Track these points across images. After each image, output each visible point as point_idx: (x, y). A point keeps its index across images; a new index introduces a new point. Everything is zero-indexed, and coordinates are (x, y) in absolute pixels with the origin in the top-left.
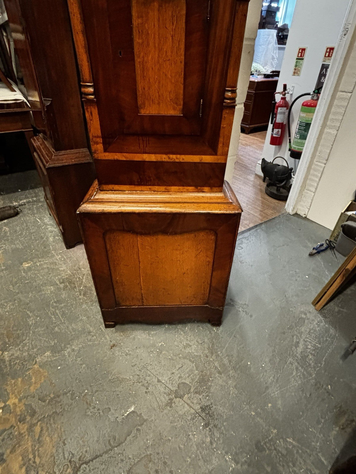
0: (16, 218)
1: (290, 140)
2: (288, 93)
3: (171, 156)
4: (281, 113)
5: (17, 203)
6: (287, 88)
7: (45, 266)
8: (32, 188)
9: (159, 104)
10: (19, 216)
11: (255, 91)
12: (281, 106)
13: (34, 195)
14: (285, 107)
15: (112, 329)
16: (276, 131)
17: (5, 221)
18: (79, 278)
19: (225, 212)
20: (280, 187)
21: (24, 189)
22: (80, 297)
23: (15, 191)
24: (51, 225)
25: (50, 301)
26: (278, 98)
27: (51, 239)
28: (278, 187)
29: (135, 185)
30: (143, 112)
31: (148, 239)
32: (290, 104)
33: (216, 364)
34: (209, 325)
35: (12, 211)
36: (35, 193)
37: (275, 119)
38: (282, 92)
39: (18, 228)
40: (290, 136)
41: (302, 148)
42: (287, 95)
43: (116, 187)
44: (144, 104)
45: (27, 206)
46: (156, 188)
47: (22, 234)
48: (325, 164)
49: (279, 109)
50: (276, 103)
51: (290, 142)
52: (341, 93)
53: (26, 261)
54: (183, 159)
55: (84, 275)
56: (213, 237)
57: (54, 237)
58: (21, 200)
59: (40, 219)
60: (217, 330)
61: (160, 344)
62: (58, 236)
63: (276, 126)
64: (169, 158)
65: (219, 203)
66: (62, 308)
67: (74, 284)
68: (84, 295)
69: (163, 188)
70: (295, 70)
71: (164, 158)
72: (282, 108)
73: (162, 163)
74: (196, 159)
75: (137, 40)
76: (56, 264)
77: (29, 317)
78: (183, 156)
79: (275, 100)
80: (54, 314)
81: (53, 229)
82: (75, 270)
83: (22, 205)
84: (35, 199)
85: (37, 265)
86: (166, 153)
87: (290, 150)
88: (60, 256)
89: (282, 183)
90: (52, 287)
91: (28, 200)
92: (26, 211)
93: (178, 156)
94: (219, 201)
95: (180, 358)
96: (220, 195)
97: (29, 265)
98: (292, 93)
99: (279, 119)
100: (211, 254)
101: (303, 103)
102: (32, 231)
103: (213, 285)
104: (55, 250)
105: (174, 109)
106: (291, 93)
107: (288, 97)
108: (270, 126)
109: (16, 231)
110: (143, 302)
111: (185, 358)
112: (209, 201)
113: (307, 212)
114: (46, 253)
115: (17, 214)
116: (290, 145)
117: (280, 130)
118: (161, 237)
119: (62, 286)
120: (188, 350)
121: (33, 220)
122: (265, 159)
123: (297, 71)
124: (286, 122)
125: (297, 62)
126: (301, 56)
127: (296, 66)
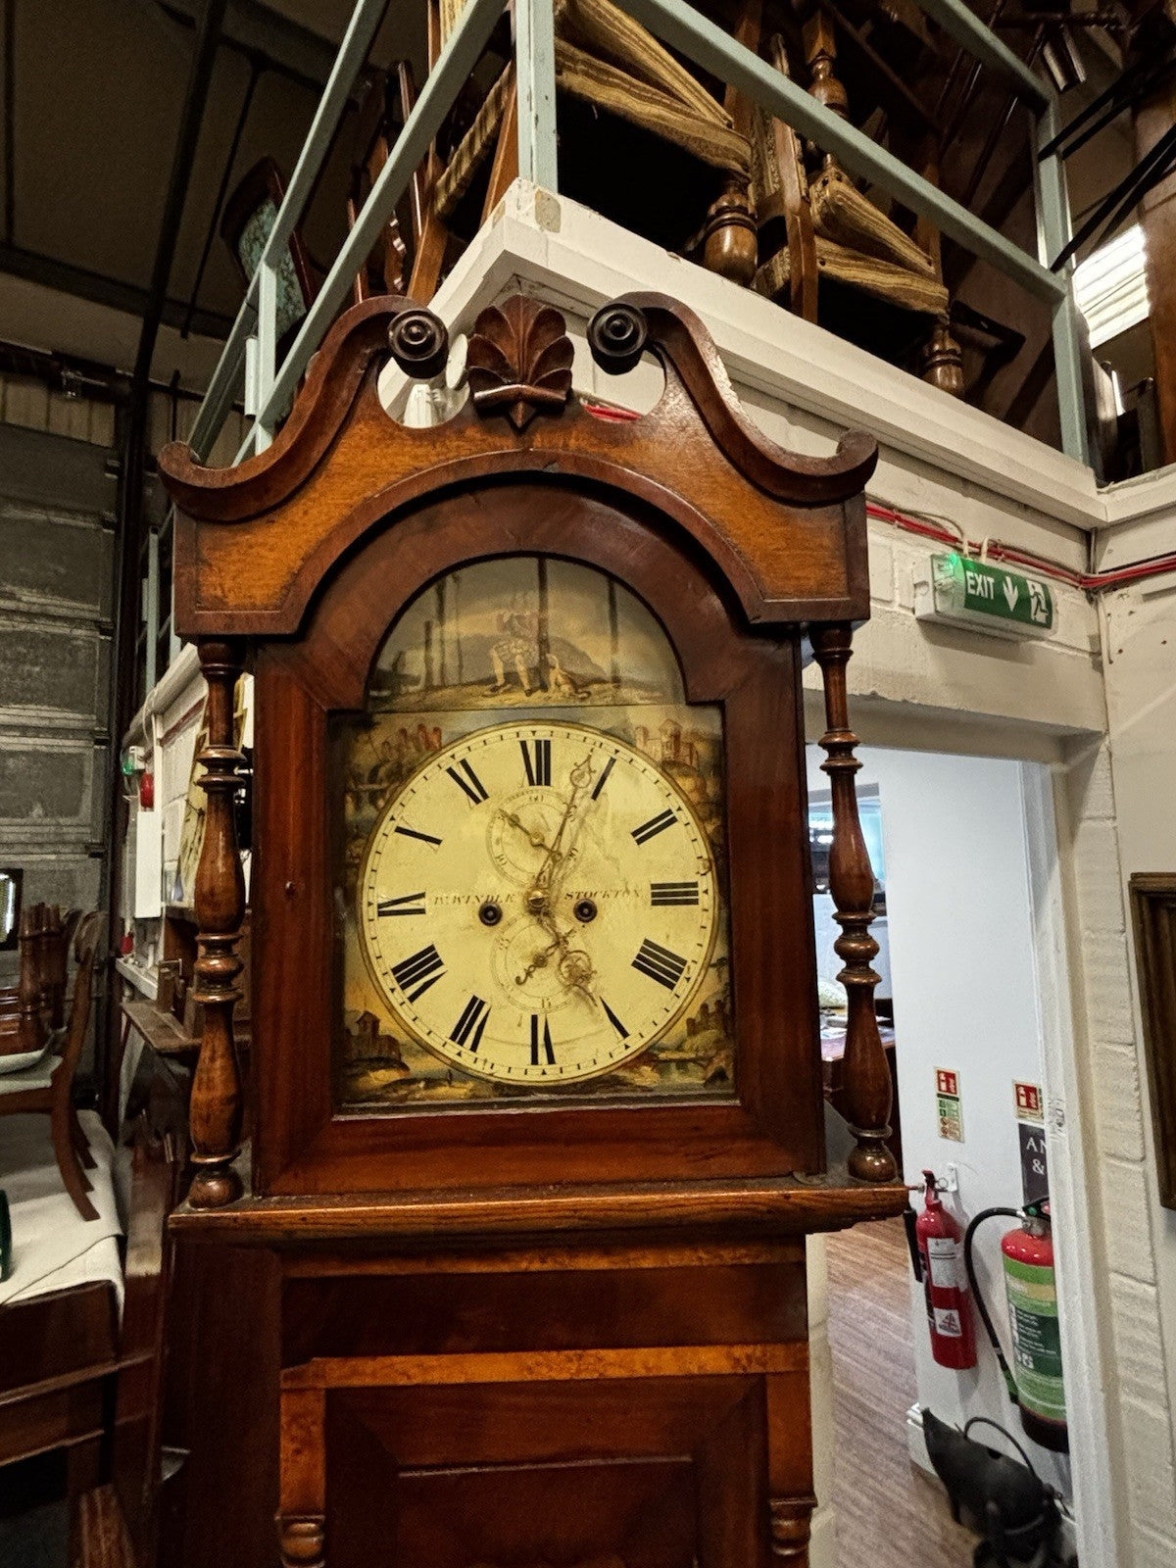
1: (1001, 1358)
2: (943, 1190)
4: (940, 1256)
6: (938, 1178)
12: (936, 1232)
14: (948, 1235)
16: (941, 1314)
26: (918, 1203)
32: (966, 1224)
38: (924, 1188)
40: (996, 1343)
41: (1056, 1407)
49: (932, 1241)
50: (916, 1216)
51: (1005, 1367)
63: (937, 1297)
70: (943, 1122)
72: (939, 1240)
87: (1014, 1400)
98: (955, 1189)
99: (941, 1273)
101: (1003, 1242)
106: (952, 1188)
116: (1009, 1378)
122: (933, 1412)
123: (949, 1128)
124: (963, 1285)
125: (941, 1104)
126: (948, 1090)
127: (943, 1113)
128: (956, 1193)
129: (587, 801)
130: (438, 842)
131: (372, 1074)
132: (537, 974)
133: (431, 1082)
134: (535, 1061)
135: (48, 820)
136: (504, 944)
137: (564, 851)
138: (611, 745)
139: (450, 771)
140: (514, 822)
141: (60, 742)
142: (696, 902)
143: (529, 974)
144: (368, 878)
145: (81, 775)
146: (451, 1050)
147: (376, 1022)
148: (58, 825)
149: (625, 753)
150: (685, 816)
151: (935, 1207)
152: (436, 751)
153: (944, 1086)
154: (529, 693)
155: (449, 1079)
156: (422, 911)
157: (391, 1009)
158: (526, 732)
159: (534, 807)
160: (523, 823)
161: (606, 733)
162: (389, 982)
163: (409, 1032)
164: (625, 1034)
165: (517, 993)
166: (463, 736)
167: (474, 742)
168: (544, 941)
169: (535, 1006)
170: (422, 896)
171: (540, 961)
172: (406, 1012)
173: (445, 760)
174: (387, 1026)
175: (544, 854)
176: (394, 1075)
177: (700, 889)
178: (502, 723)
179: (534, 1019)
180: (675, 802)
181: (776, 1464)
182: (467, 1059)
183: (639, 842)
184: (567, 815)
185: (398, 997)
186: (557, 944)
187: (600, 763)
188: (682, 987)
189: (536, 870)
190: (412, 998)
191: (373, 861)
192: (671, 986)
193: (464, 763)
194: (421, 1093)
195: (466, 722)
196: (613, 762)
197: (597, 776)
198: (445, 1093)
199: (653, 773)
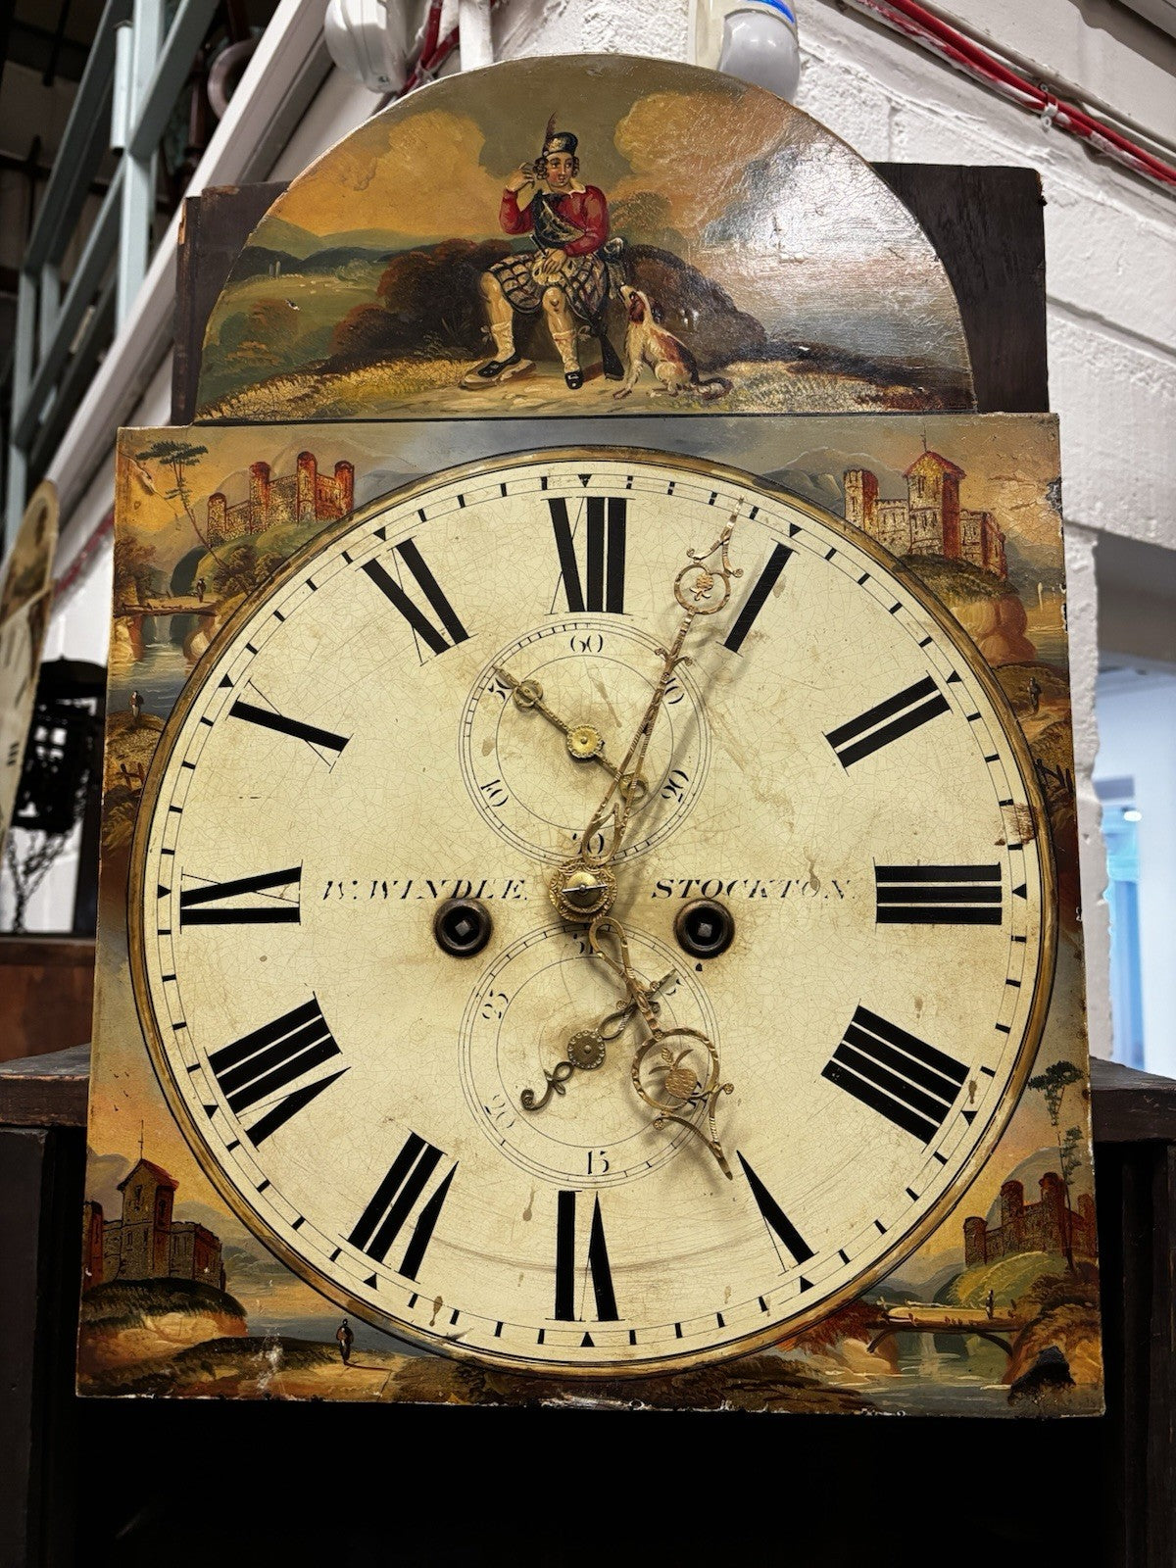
129: (715, 650)
130: (337, 743)
131: (149, 1322)
132: (577, 1084)
133: (300, 1349)
134: (564, 1309)
136: (492, 1003)
137: (654, 772)
138: (778, 514)
139: (373, 569)
140: (530, 701)
142: (994, 917)
143: (555, 1084)
144: (163, 828)
146: (352, 1269)
147: (166, 1188)
149: (816, 534)
150: (968, 695)
152: (337, 517)
154: (577, 380)
155: (345, 1344)
156: (291, 915)
157: (205, 1158)
158: (565, 477)
159: (580, 663)
160: (551, 706)
161: (768, 483)
162: (202, 1089)
163: (249, 1219)
164: (801, 1252)
165: (525, 1131)
166: (408, 484)
167: (437, 500)
168: (595, 1001)
169: (571, 1170)
170: (292, 876)
171: (584, 1054)
172: (242, 1167)
173: (361, 541)
174: (193, 1199)
175: (601, 782)
176: (203, 1327)
177: (1006, 884)
178: (504, 456)
179: (567, 1201)
180: (943, 660)
182: (391, 1295)
183: (847, 758)
184: (664, 688)
185: (223, 1128)
186: (631, 1010)
187: (750, 557)
188: (954, 1134)
189: (581, 820)
190: (259, 1133)
191: (174, 784)
192: (925, 1133)
193: (408, 550)
194: (270, 1377)
195: (412, 448)
196: (781, 555)
197: (741, 589)
198: (330, 1377)
199: (886, 587)
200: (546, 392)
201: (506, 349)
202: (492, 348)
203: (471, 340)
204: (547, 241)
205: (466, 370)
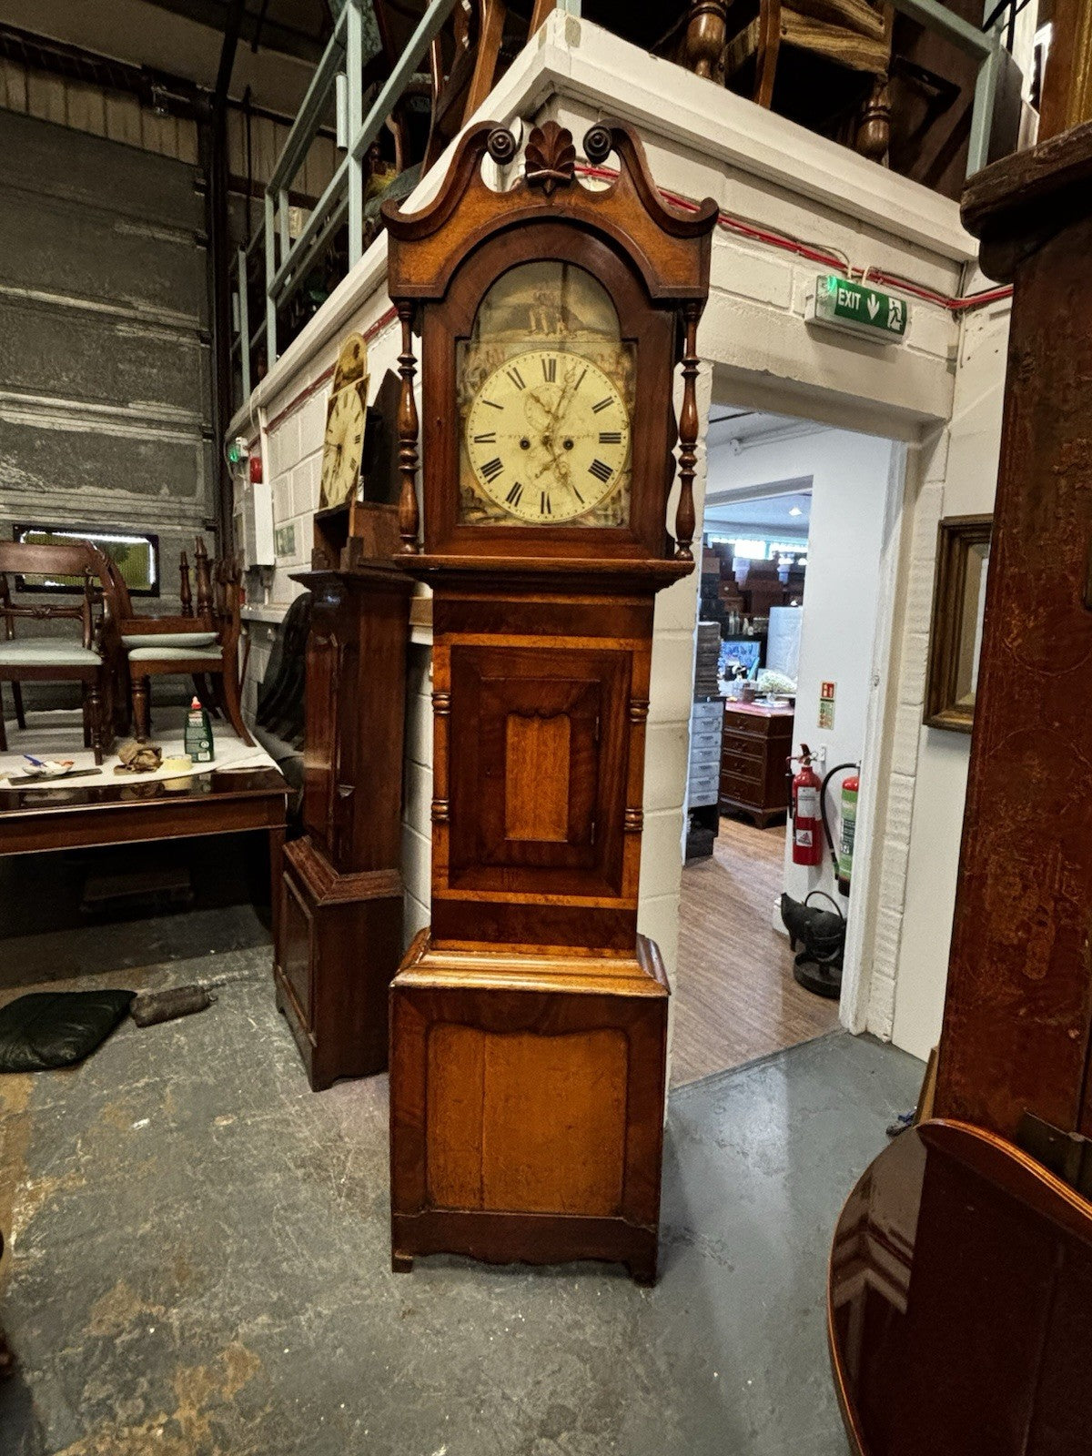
0: (203, 1014)
1: (833, 855)
2: (815, 759)
3: (550, 897)
4: (806, 798)
5: (205, 982)
6: (811, 750)
7: (264, 1127)
8: (240, 947)
9: (534, 825)
10: (209, 1010)
11: (768, 735)
12: (805, 785)
13: (243, 963)
14: (813, 786)
15: (406, 1275)
16: (801, 833)
17: (180, 1021)
18: (338, 1158)
19: (639, 994)
20: (829, 964)
21: (223, 948)
22: (339, 1200)
23: (203, 953)
24: (278, 1034)
25: (272, 1206)
26: (796, 768)
27: (279, 1067)
28: (822, 965)
29: (489, 941)
30: (512, 836)
31: (504, 1043)
32: (822, 778)
33: (640, 1370)
34: (629, 1284)
35: (197, 999)
36: (247, 959)
37: (794, 810)
38: (802, 758)
39: (207, 1039)
40: (831, 846)
42: (813, 764)
43: (459, 944)
44: (513, 827)
45: (227, 988)
46: (524, 947)
47: (213, 1052)
48: (902, 913)
49: (800, 790)
50: (793, 776)
51: (834, 860)
52: (898, 776)
53: (223, 1112)
54: (568, 902)
55: (349, 1152)
56: (623, 1046)
57: (286, 1062)
58: (215, 974)
59: (257, 1020)
60: (647, 1296)
61: (513, 1317)
62: (294, 1060)
63: (800, 823)
64: (547, 900)
65: (628, 978)
66: (298, 1220)
67: (326, 1170)
68: (348, 1196)
69: (534, 948)
70: (822, 717)
71: (539, 899)
72: (806, 788)
73: (535, 906)
74: (588, 902)
75: (510, 756)
76: (289, 1125)
77: (227, 1237)
78: (569, 897)
79: (790, 771)
80: (279, 1233)
81: (284, 1044)
82: (330, 1140)
83: (217, 986)
84: (246, 973)
85: (246, 1124)
86: (542, 893)
87: (837, 877)
88: (297, 1108)
89: (831, 954)
90: (277, 1175)
91: (230, 975)
92: (225, 1000)
93: (561, 897)
94: (630, 974)
95: (557, 1350)
96: (632, 964)
97: (230, 1122)
98: (823, 759)
99: (804, 808)
100: (620, 1081)
101: (845, 783)
102: (237, 1047)
103: (631, 1161)
104: (288, 1092)
105: (556, 833)
106: (821, 758)
107: (816, 768)
108: (790, 822)
109: (202, 1044)
110: (482, 1199)
111: (569, 1350)
112: (612, 973)
113: (889, 1029)
114: (265, 1099)
115: (206, 1005)
116: (835, 866)
117: (810, 833)
118: (526, 1040)
119: (300, 1173)
120: (577, 1334)
121: (240, 1022)
122: (789, 894)
123: (825, 721)
124: (818, 817)
125: (822, 705)
126: (828, 695)
127: (822, 711)
128: (823, 762)
129: (572, 390)
130: (501, 408)
131: (472, 514)
132: (545, 473)
133: (497, 518)
134: (542, 512)
135: (172, 498)
136: (530, 458)
137: (560, 414)
138: (585, 363)
139: (508, 374)
140: (537, 400)
141: (175, 434)
142: (619, 442)
143: (541, 473)
144: (470, 425)
145: (195, 463)
146: (506, 505)
147: (473, 492)
148: (180, 502)
149: (592, 367)
150: (618, 401)
151: (808, 770)
152: (502, 362)
153: (825, 693)
154: (547, 334)
155: (505, 518)
156: (494, 441)
157: (479, 485)
158: (545, 354)
159: (547, 392)
160: (542, 401)
161: (583, 356)
162: (479, 473)
163: (487, 496)
164: (583, 502)
165: (536, 482)
166: (515, 355)
167: (521, 359)
168: (549, 458)
169: (544, 487)
170: (494, 434)
171: (546, 468)
172: (486, 487)
173: (505, 367)
174: (478, 493)
175: (550, 416)
176: (481, 515)
177: (622, 436)
178: (533, 350)
179: (543, 494)
180: (614, 393)
181: (634, 687)
182: (513, 510)
183: (596, 412)
184: (562, 397)
185: (483, 480)
186: (555, 460)
187: (579, 372)
188: (610, 482)
189: (546, 424)
190: (490, 481)
191: (472, 416)
192: (605, 481)
193: (515, 370)
194: (492, 523)
195: (516, 348)
196: (585, 371)
197: (577, 378)
198: (503, 523)
199: (605, 378)
200: (541, 337)
201: (534, 328)
202: (531, 327)
203: (526, 326)
204: (542, 304)
205: (526, 332)
